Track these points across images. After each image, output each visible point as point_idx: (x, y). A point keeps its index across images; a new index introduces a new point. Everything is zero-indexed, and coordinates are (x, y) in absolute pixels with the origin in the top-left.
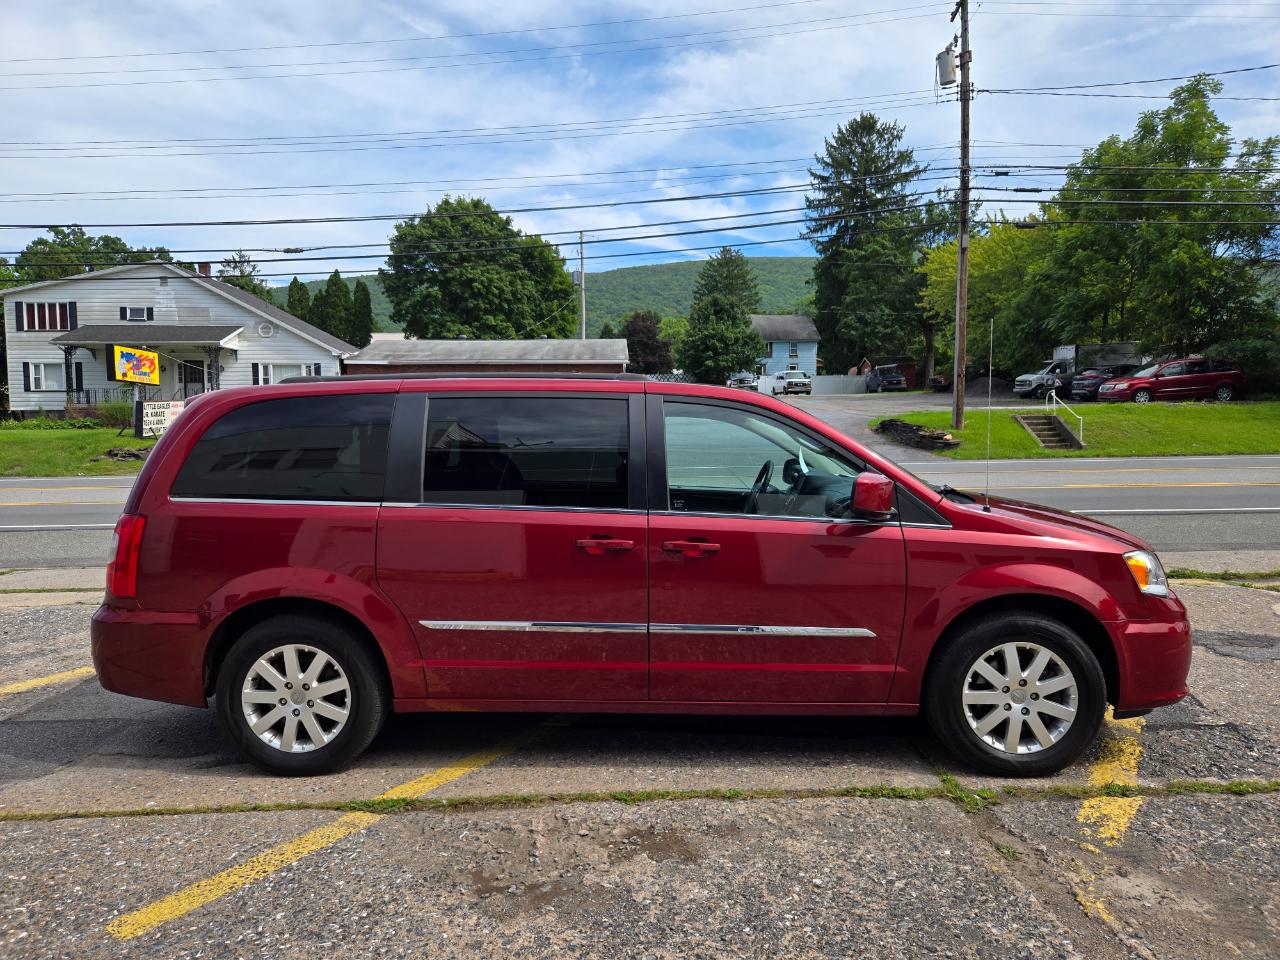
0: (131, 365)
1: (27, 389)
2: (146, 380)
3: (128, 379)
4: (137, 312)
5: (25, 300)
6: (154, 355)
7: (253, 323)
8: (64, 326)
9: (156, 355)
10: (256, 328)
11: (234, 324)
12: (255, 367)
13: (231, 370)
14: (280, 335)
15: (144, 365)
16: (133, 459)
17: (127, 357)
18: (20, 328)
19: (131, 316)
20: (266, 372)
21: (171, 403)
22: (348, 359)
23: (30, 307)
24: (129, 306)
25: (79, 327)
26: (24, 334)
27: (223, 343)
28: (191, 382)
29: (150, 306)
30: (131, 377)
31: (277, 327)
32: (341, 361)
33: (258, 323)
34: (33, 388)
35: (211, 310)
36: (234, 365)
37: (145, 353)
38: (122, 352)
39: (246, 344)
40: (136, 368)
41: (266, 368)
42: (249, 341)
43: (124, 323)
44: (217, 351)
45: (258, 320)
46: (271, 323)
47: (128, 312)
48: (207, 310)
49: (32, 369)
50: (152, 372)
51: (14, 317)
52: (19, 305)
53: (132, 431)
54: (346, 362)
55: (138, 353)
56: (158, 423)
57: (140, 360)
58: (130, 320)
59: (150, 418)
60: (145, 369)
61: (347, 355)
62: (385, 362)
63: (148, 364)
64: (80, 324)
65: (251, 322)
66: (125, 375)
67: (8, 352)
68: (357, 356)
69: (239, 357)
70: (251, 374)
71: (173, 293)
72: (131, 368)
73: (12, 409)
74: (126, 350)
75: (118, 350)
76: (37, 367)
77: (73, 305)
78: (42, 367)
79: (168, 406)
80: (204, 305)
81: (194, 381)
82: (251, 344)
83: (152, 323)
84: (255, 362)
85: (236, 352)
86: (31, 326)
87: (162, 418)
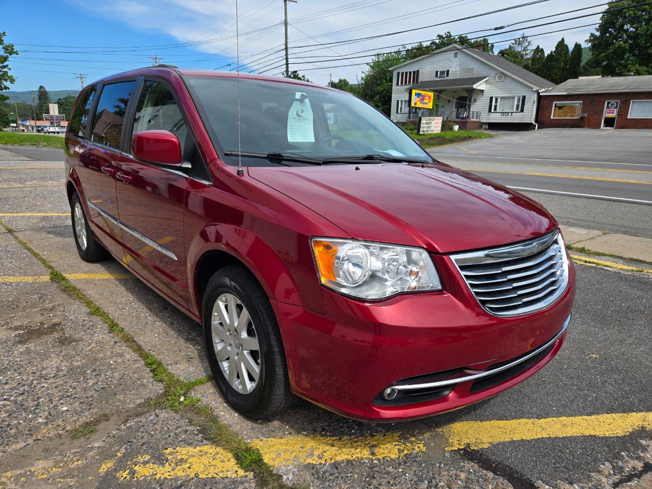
0: (419, 99)
1: (397, 112)
2: (426, 106)
3: (417, 106)
4: (442, 73)
5: (401, 71)
6: (431, 94)
7: (494, 74)
8: (413, 82)
10: (495, 77)
11: (485, 75)
12: (491, 98)
13: (480, 101)
14: (507, 80)
15: (426, 99)
17: (418, 95)
18: (398, 84)
19: (440, 75)
20: (496, 102)
21: (436, 118)
22: (543, 92)
23: (402, 74)
24: (439, 70)
25: (419, 82)
26: (399, 87)
27: (474, 86)
29: (448, 69)
30: (419, 105)
31: (506, 75)
32: (539, 93)
33: (496, 74)
34: (399, 112)
35: (475, 69)
36: (481, 98)
37: (426, 93)
38: (416, 93)
39: (488, 86)
40: (422, 100)
41: (497, 99)
42: (490, 84)
43: (437, 79)
44: (472, 91)
45: (497, 72)
46: (503, 73)
47: (439, 73)
48: (473, 69)
49: (400, 103)
50: (429, 102)
51: (396, 79)
52: (398, 73)
53: (416, 131)
54: (541, 94)
55: (423, 93)
56: (428, 127)
57: (424, 96)
58: (439, 77)
59: (425, 125)
60: (425, 101)
61: (543, 90)
62: (565, 93)
63: (428, 98)
64: (420, 80)
65: (493, 74)
66: (416, 104)
67: (393, 95)
68: (550, 90)
69: (484, 94)
70: (489, 102)
71: (459, 61)
72: (419, 101)
74: (418, 92)
75: (414, 92)
76: (402, 102)
77: (418, 71)
78: (403, 102)
79: (434, 120)
80: (472, 67)
81: (462, 107)
82: (491, 86)
83: (448, 78)
84: (491, 96)
85: (482, 91)
86: (402, 83)
87: (430, 125)
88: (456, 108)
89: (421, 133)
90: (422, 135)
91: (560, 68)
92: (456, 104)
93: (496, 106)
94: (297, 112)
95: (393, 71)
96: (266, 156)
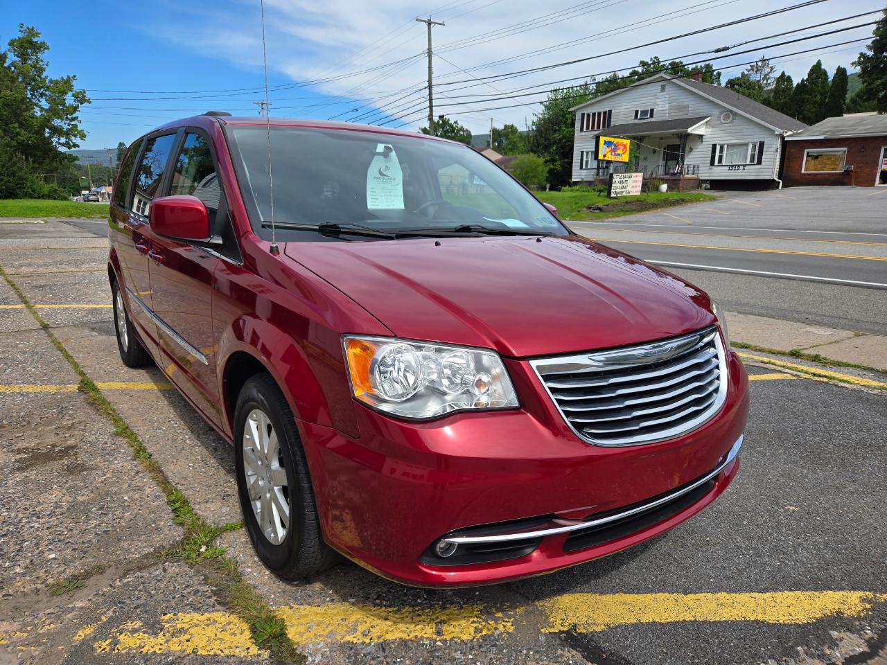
0: (610, 149)
1: (581, 168)
2: (619, 158)
3: (606, 159)
4: (645, 113)
5: (586, 111)
6: (627, 142)
7: (718, 113)
8: (604, 126)
9: (628, 141)
10: (719, 117)
11: (705, 115)
12: (714, 146)
13: (698, 150)
14: (737, 121)
15: (619, 149)
16: (598, 211)
17: (608, 144)
18: (582, 130)
19: (641, 116)
20: (721, 151)
21: (634, 174)
22: (789, 136)
23: (589, 115)
24: (640, 110)
25: (612, 126)
26: (583, 134)
27: (689, 130)
28: (671, 160)
29: (652, 107)
30: (610, 157)
31: (735, 114)
32: (783, 138)
33: (721, 113)
34: (584, 167)
35: (690, 106)
36: (700, 147)
37: (620, 140)
38: (605, 141)
39: (710, 130)
40: (614, 150)
41: (722, 147)
42: (713, 127)
43: (637, 121)
44: (688, 136)
45: (720, 110)
46: (731, 111)
47: (639, 113)
48: (687, 106)
49: (585, 155)
50: (624, 153)
51: (580, 123)
52: (583, 114)
53: (606, 194)
54: (786, 139)
55: (616, 140)
56: (623, 187)
57: (616, 145)
58: (640, 119)
59: (618, 185)
60: (619, 152)
61: (790, 133)
62: (822, 137)
63: (622, 147)
64: (612, 124)
65: (716, 112)
66: (605, 156)
67: (575, 145)
68: (799, 133)
69: (704, 140)
70: (710, 152)
71: (667, 96)
72: (610, 151)
73: (573, 180)
74: (608, 139)
75: (602, 139)
76: (587, 153)
77: (610, 112)
78: (590, 153)
79: (631, 177)
80: (686, 103)
81: (672, 159)
82: (714, 129)
83: (652, 120)
84: (714, 143)
85: (701, 137)
86: (588, 128)
87: (625, 185)
88: (663, 160)
89: (612, 196)
90: (614, 198)
91: (815, 102)
92: (664, 154)
93: (721, 157)
94: (380, 170)
95: (575, 112)
96: (317, 228)
